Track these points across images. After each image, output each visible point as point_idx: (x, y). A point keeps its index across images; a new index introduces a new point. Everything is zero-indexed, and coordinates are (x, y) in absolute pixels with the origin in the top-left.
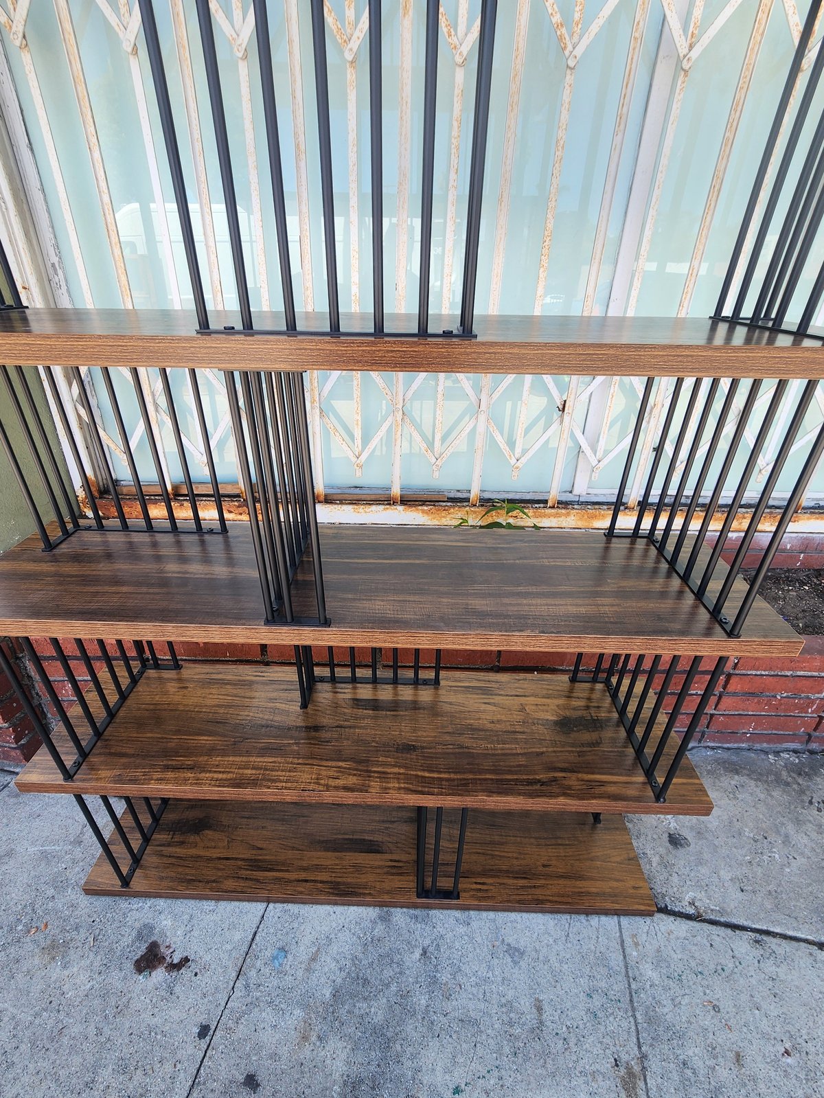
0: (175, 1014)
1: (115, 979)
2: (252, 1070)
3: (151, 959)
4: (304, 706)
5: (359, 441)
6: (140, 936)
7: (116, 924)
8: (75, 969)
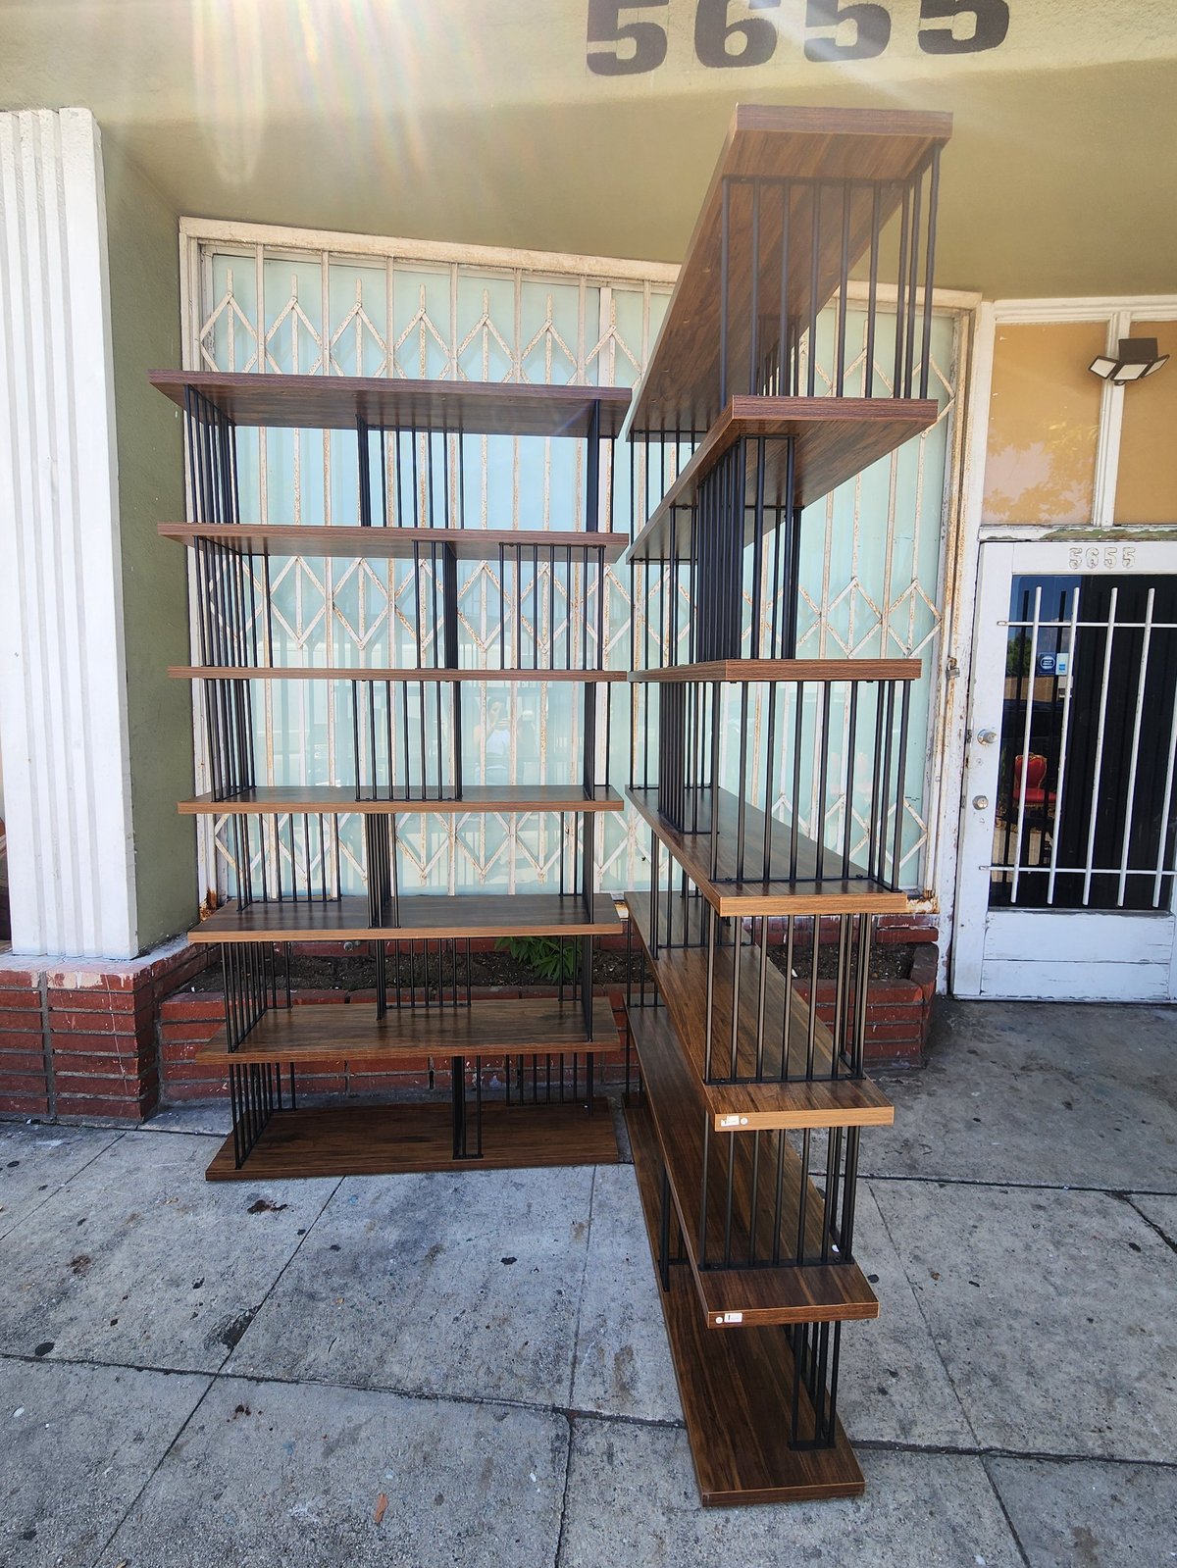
0: (281, 1227)
1: (236, 1218)
2: (335, 1244)
3: (260, 1206)
4: (379, 1018)
5: (424, 859)
6: (249, 1198)
7: (231, 1194)
8: (204, 1216)
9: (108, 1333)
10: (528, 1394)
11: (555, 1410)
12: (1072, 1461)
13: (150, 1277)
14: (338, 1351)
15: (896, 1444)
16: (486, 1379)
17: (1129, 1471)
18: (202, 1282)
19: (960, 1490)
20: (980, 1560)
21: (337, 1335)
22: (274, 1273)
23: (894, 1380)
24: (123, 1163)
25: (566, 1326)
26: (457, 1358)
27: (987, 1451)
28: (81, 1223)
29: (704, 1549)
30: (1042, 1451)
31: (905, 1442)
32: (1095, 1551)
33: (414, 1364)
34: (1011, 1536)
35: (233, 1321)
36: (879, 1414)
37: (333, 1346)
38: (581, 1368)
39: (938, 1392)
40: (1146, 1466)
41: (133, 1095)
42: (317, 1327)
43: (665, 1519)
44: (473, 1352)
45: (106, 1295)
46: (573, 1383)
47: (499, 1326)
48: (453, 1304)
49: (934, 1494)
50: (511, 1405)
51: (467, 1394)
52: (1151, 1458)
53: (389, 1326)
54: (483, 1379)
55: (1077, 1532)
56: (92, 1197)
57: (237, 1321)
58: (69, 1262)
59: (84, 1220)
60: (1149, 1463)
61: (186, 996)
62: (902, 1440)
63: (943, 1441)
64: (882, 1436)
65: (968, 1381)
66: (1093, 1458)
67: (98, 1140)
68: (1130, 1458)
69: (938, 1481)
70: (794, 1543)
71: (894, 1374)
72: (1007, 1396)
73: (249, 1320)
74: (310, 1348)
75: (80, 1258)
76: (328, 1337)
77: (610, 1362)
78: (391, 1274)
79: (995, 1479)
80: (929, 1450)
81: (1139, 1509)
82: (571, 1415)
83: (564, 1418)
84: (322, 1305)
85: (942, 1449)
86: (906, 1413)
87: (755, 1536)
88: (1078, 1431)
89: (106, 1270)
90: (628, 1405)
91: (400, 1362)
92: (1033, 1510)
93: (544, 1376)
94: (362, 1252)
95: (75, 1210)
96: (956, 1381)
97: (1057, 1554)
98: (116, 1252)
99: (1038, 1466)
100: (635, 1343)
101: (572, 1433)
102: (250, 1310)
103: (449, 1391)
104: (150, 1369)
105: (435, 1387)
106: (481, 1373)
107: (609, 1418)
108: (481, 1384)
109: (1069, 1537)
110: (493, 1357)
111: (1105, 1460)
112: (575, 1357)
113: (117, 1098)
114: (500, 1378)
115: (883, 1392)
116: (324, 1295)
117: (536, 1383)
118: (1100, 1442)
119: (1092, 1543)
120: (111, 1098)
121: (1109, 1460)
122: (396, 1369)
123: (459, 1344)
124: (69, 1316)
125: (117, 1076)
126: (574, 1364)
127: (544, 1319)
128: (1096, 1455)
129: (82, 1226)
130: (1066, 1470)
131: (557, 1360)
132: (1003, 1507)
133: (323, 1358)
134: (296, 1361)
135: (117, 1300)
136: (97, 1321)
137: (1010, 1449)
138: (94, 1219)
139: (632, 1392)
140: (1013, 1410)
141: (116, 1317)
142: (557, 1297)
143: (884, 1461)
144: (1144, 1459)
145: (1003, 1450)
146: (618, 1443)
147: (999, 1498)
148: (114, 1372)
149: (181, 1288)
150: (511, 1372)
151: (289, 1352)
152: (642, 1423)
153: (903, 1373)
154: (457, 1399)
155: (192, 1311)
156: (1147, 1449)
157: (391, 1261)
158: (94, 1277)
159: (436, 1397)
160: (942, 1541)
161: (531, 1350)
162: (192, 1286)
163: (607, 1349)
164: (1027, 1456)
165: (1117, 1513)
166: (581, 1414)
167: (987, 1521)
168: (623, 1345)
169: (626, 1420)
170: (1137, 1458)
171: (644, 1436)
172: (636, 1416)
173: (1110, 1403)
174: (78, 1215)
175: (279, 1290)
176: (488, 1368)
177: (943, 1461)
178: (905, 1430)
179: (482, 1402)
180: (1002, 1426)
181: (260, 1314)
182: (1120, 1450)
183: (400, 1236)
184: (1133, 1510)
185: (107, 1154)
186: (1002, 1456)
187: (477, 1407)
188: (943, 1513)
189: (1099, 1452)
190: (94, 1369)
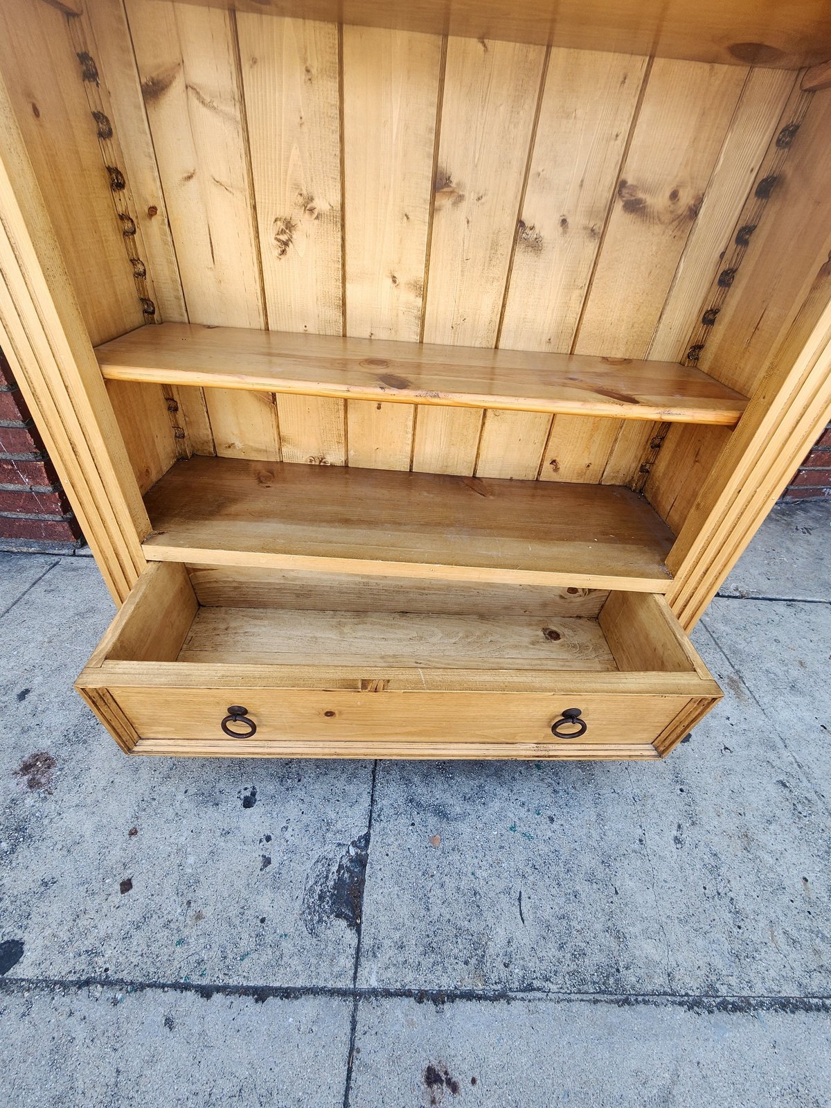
13: (164, 789)
18: (253, 794)
24: (66, 602)
28: (22, 696)
35: (335, 868)
37: (524, 910)
41: (53, 512)
45: (99, 828)
48: (656, 815)
56: (31, 654)
57: (341, 867)
58: (16, 766)
59: (27, 691)
67: (21, 570)
75: (36, 757)
76: (507, 891)
95: (9, 675)
98: (94, 746)
113: (32, 516)
120: (22, 516)
124: (39, 877)
125: (18, 487)
129: (24, 702)
135: (120, 838)
138: (44, 689)
148: (157, 1004)
149: (222, 807)
155: (256, 853)
158: (66, 795)
162: (240, 803)
174: (15, 684)
181: (374, 851)
185: (39, 590)
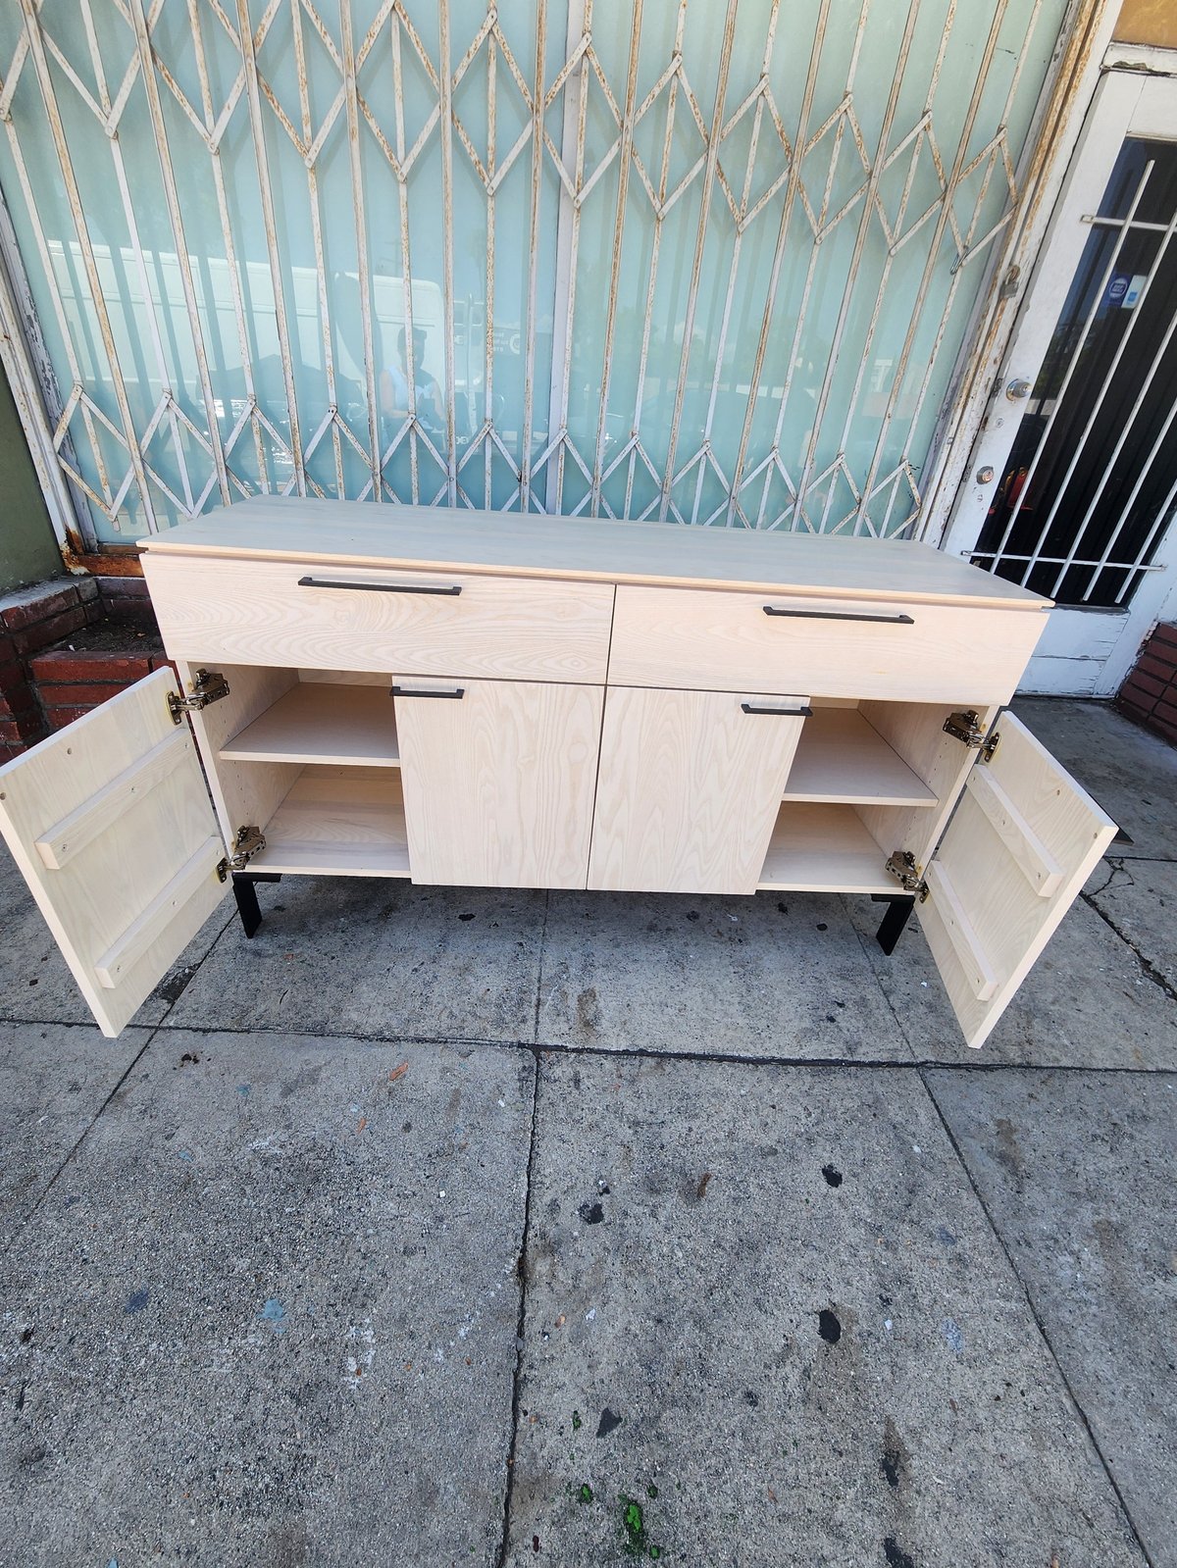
2: (279, 904)
9: (29, 993)
10: (493, 1034)
11: (521, 1045)
12: (996, 1069)
14: (290, 1002)
15: (842, 1061)
16: (449, 1021)
17: (1044, 1075)
19: (900, 1095)
20: (916, 1149)
21: (289, 988)
22: (213, 932)
23: (841, 1010)
25: (529, 973)
26: (418, 1004)
27: (923, 1064)
29: (668, 1153)
30: (971, 1062)
31: (851, 1059)
32: (1015, 1137)
33: (372, 1011)
34: (943, 1129)
36: (827, 1038)
38: (545, 1009)
39: (881, 1018)
40: (1058, 1071)
42: (265, 982)
43: (631, 1132)
44: (435, 999)
46: (537, 1023)
47: (460, 975)
49: (877, 1100)
50: (476, 1042)
51: (430, 1035)
52: (1062, 1064)
53: (342, 978)
54: (446, 1021)
55: (1000, 1123)
60: (1060, 1068)
61: (63, 655)
62: (848, 1058)
63: (885, 1057)
64: (831, 1055)
65: (908, 1008)
66: (1014, 1066)
68: (1045, 1065)
69: (880, 1089)
70: (753, 1144)
71: (841, 1005)
72: (941, 1020)
73: (190, 976)
74: (259, 1001)
77: (573, 1002)
78: (343, 932)
79: (930, 1086)
80: (872, 1064)
81: (1051, 1103)
82: (537, 1049)
83: (530, 1053)
84: (269, 961)
85: (884, 1063)
86: (852, 1037)
87: (716, 1140)
88: (1001, 1045)
89: (18, 933)
90: (593, 1039)
91: (357, 1010)
92: (963, 1108)
93: (508, 1018)
94: (309, 912)
96: (897, 1009)
97: (982, 1141)
99: (967, 1074)
100: (598, 987)
101: (538, 1065)
102: (190, 968)
103: (411, 1034)
104: (81, 1025)
105: (396, 1030)
106: (444, 1017)
107: (574, 1050)
108: (444, 1026)
109: (992, 1127)
110: (455, 1003)
111: (1024, 1067)
112: (539, 1000)
114: (463, 1021)
115: (832, 1019)
116: (271, 952)
117: (500, 1023)
118: (1020, 1053)
119: (1013, 1131)
121: (1027, 1067)
122: (354, 1016)
123: (419, 991)
126: (538, 1006)
127: (505, 967)
128: (1016, 1064)
130: (991, 1076)
131: (520, 1003)
132: (937, 1107)
133: (275, 1009)
134: (245, 1012)
136: (14, 982)
137: (944, 1061)
139: (597, 1028)
140: (946, 1031)
141: (36, 977)
142: (518, 948)
143: (833, 1075)
144: (1056, 1065)
145: (937, 1063)
146: (583, 1072)
147: (933, 1100)
150: (474, 1015)
151: (237, 1005)
152: (608, 1053)
153: (849, 1004)
154: (420, 1040)
156: (1058, 1056)
157: (342, 919)
159: (398, 1039)
160: (884, 1136)
161: (493, 996)
163: (571, 991)
164: (957, 1066)
165: (1034, 1106)
166: (546, 1048)
167: (923, 1119)
168: (586, 988)
169: (591, 1051)
170: (1051, 1065)
171: (609, 1064)
172: (601, 1048)
173: (1029, 1022)
175: (220, 948)
176: (451, 1012)
177: (885, 1073)
178: (851, 1050)
179: (446, 1042)
180: (937, 1043)
182: (1035, 1059)
183: (349, 896)
184: (1046, 1104)
186: (935, 1068)
187: (441, 1046)
188: (885, 1114)
189: (1018, 1061)
190: (15, 1027)
